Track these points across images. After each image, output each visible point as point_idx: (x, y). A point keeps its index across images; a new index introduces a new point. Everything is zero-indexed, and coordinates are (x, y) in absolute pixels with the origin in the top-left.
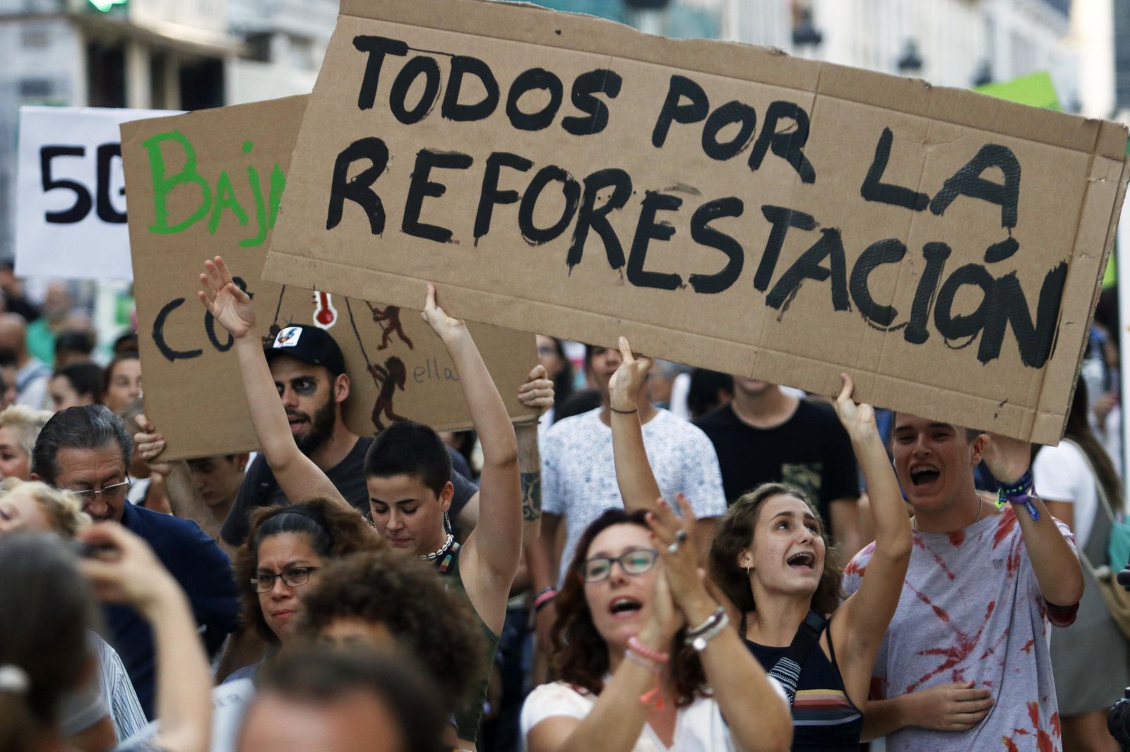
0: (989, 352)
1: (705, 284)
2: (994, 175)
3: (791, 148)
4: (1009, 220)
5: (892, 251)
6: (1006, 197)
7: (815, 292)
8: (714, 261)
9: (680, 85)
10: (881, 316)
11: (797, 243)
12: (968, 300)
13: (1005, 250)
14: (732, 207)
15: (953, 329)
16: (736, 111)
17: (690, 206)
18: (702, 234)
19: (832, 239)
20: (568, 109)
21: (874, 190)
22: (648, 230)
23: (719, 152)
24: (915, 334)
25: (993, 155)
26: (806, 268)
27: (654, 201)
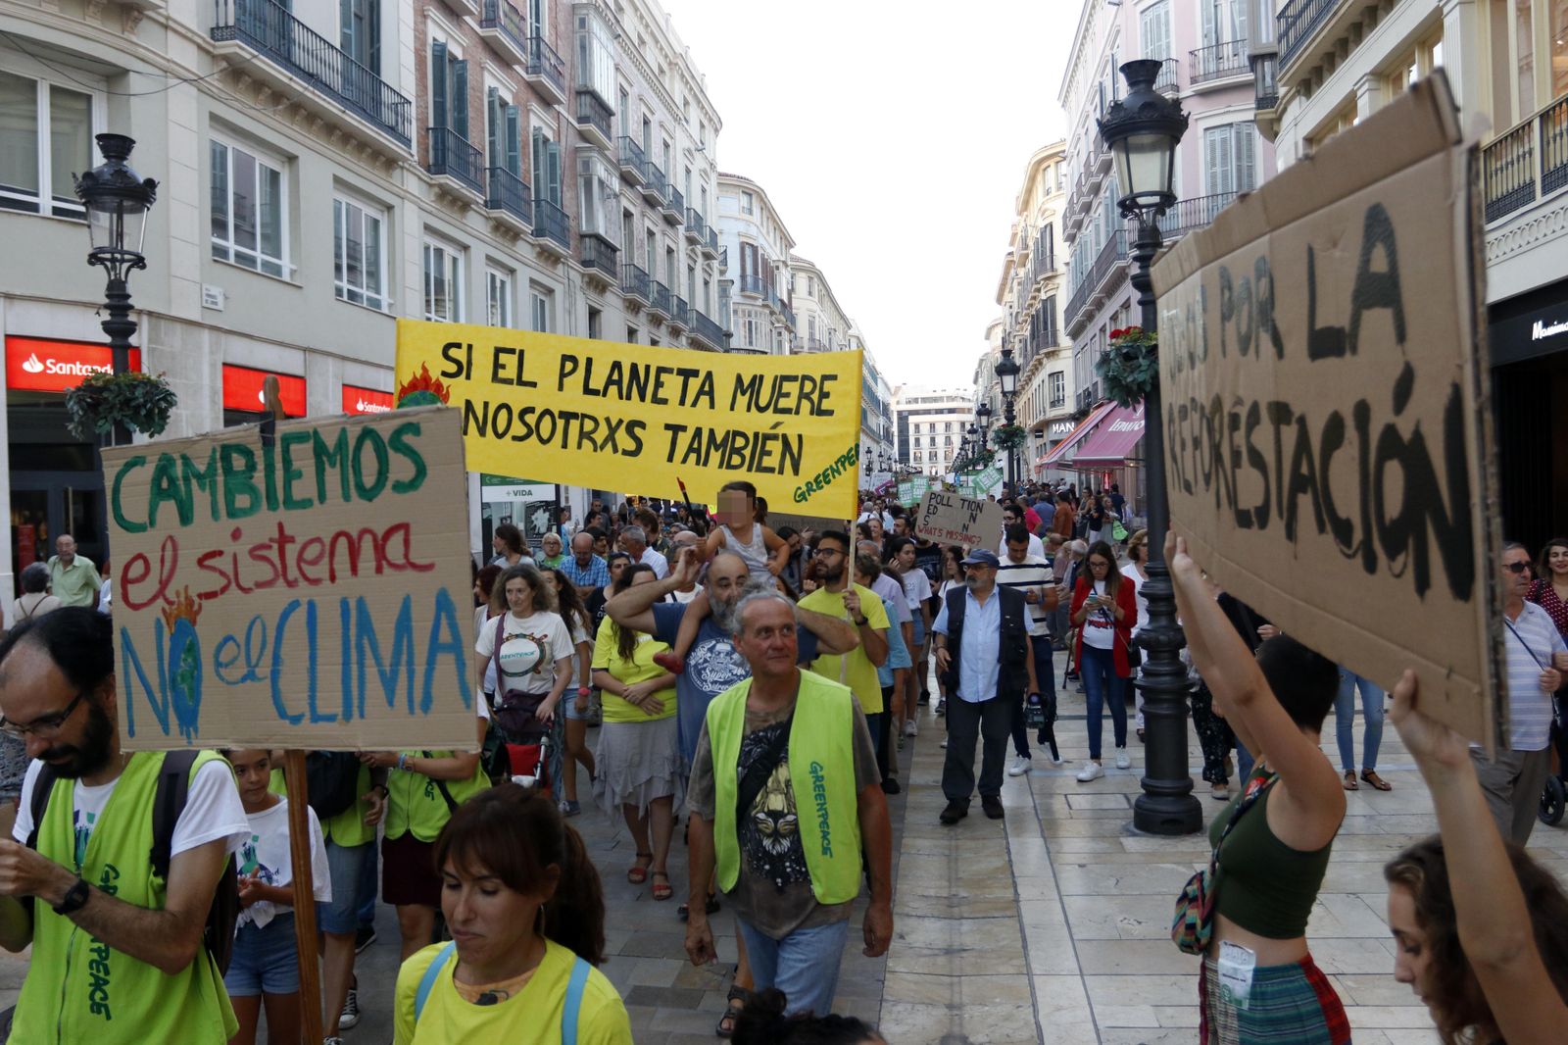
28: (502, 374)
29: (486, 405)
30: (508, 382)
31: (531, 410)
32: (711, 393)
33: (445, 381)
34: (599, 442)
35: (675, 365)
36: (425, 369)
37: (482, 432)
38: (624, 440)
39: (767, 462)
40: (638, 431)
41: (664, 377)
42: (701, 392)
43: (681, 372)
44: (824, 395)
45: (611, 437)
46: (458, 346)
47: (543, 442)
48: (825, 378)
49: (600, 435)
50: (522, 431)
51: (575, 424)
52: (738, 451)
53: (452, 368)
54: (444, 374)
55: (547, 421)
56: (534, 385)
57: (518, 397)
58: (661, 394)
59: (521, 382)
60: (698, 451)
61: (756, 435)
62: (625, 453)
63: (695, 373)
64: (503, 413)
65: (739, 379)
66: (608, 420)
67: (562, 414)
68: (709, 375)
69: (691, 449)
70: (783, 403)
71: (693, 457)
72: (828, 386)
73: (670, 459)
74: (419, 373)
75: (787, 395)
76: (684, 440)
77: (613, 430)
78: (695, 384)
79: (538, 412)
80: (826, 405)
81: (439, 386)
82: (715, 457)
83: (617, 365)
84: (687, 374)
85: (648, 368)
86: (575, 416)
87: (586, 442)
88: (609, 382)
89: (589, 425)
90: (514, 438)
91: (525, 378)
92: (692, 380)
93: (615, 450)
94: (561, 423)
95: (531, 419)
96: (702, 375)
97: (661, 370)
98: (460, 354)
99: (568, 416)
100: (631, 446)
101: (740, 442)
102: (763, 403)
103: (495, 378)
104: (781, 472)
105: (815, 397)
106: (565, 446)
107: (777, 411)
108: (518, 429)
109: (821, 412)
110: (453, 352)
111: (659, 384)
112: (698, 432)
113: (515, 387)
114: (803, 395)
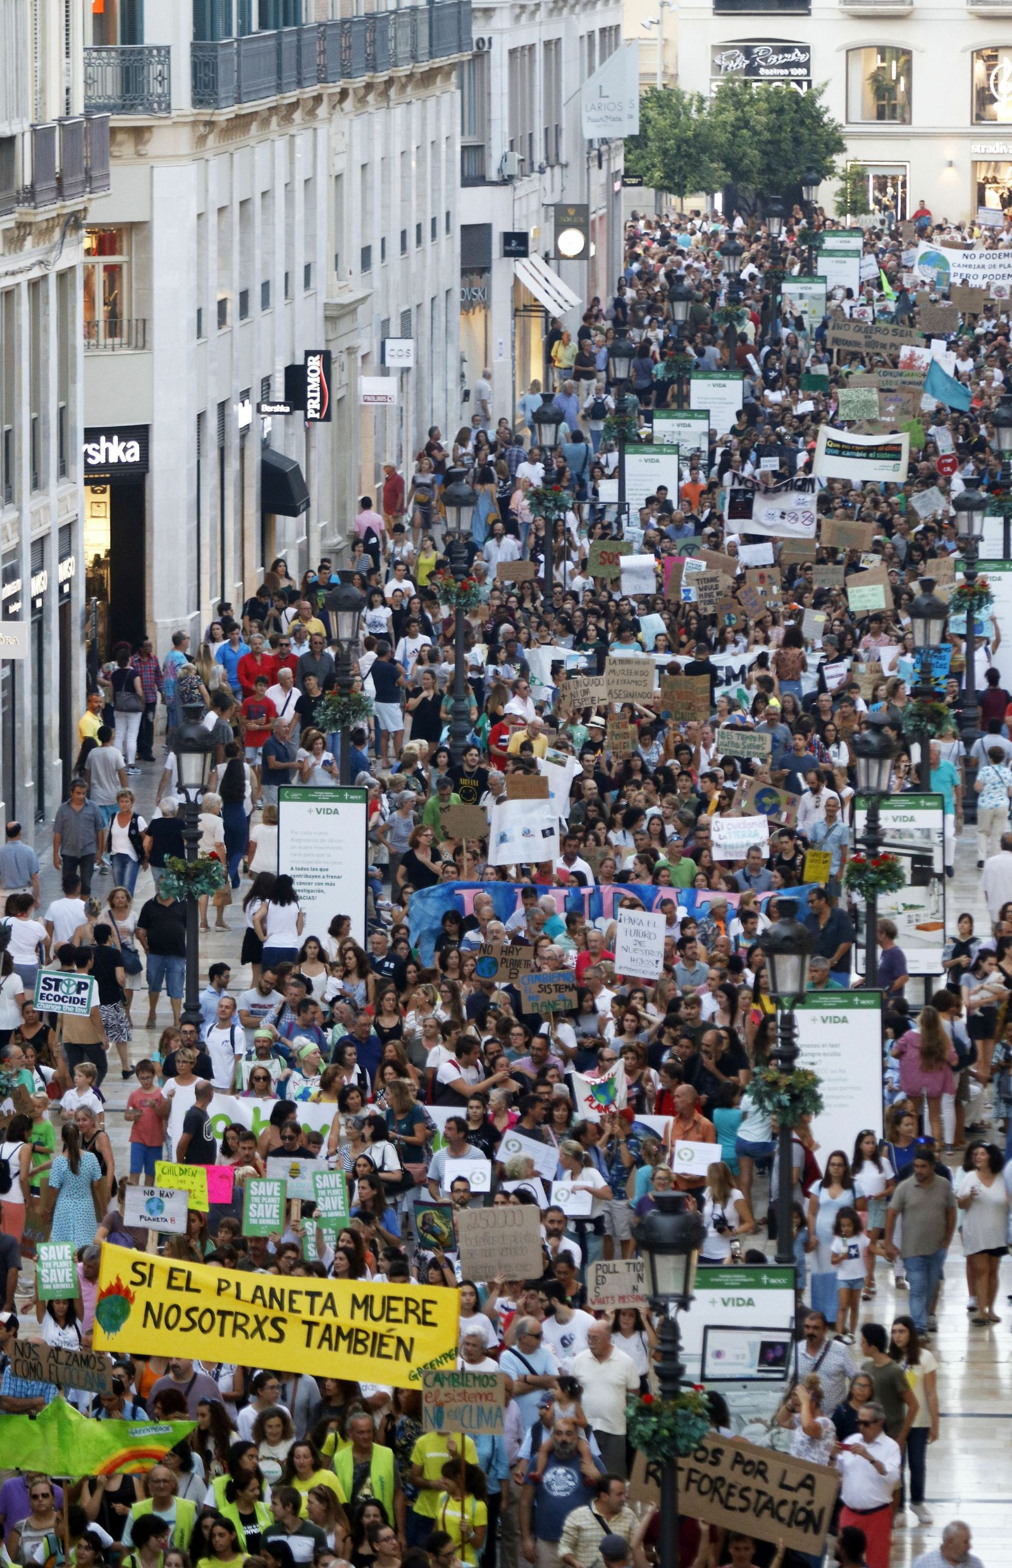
0: (806, 1531)
1: (743, 1510)
2: (809, 1482)
3: (762, 1473)
4: (812, 1494)
5: (783, 1502)
6: (811, 1488)
7: (767, 1513)
8: (742, 1503)
9: (738, 1454)
10: (781, 1519)
11: (763, 1499)
12: (802, 1516)
13: (810, 1503)
14: (747, 1489)
15: (798, 1524)
16: (750, 1463)
17: (739, 1487)
18: (743, 1497)
19: (771, 1500)
20: (710, 1458)
21: (783, 1486)
22: (730, 1494)
23: (746, 1473)
24: (789, 1525)
25: (810, 1477)
26: (765, 1507)
27: (732, 1486)
28: (174, 1283)
29: (161, 1305)
30: (179, 1288)
31: (195, 1309)
32: (333, 1308)
33: (132, 1288)
34: (250, 1331)
35: (303, 1289)
36: (118, 1279)
37: (157, 1325)
38: (268, 1329)
39: (384, 1351)
40: (280, 1325)
41: (295, 1297)
42: (325, 1307)
43: (308, 1293)
44: (425, 1312)
45: (259, 1328)
46: (144, 1264)
47: (203, 1331)
48: (425, 1301)
49: (251, 1326)
50: (188, 1324)
51: (229, 1320)
52: (362, 1342)
53: (138, 1278)
54: (133, 1283)
55: (208, 1316)
56: (198, 1291)
57: (185, 1300)
58: (295, 1307)
59: (188, 1289)
60: (329, 1340)
61: (375, 1334)
62: (271, 1340)
63: (319, 1294)
64: (174, 1311)
65: (354, 1298)
66: (256, 1317)
67: (220, 1312)
68: (330, 1296)
69: (323, 1338)
70: (393, 1315)
71: (326, 1344)
72: (429, 1307)
73: (308, 1345)
74: (114, 1282)
75: (395, 1310)
76: (317, 1332)
77: (260, 1324)
78: (319, 1302)
79: (201, 1310)
80: (429, 1318)
81: (127, 1291)
82: (343, 1344)
83: (259, 1288)
84: (313, 1295)
85: (282, 1291)
86: (230, 1313)
87: (239, 1333)
88: (255, 1296)
89: (241, 1320)
90: (182, 1329)
91: (192, 1286)
92: (317, 1299)
93: (263, 1337)
94: (218, 1319)
95: (195, 1315)
96: (325, 1295)
97: (292, 1292)
98: (145, 1270)
99: (224, 1314)
100: (276, 1335)
101: (362, 1336)
102: (377, 1314)
103: (169, 1286)
104: (397, 1358)
105: (420, 1312)
106: (222, 1334)
107: (388, 1320)
108: (185, 1322)
109: (426, 1323)
110: (139, 1268)
111: (291, 1301)
112: (328, 1327)
113: (184, 1293)
114: (407, 1310)
